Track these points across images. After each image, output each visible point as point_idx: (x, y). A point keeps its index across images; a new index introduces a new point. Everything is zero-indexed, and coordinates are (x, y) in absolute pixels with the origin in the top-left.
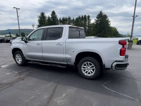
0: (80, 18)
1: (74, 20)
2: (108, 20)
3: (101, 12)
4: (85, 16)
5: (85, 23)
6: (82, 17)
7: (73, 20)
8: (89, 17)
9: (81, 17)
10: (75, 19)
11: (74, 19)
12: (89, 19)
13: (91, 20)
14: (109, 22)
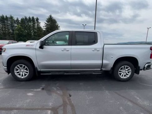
0: (26, 18)
1: (19, 21)
2: (58, 25)
3: (51, 16)
4: (33, 18)
5: (33, 26)
6: (30, 18)
7: (16, 21)
8: (37, 19)
9: (28, 18)
10: (20, 19)
11: (18, 19)
12: (38, 22)
13: (40, 23)
14: (59, 27)
